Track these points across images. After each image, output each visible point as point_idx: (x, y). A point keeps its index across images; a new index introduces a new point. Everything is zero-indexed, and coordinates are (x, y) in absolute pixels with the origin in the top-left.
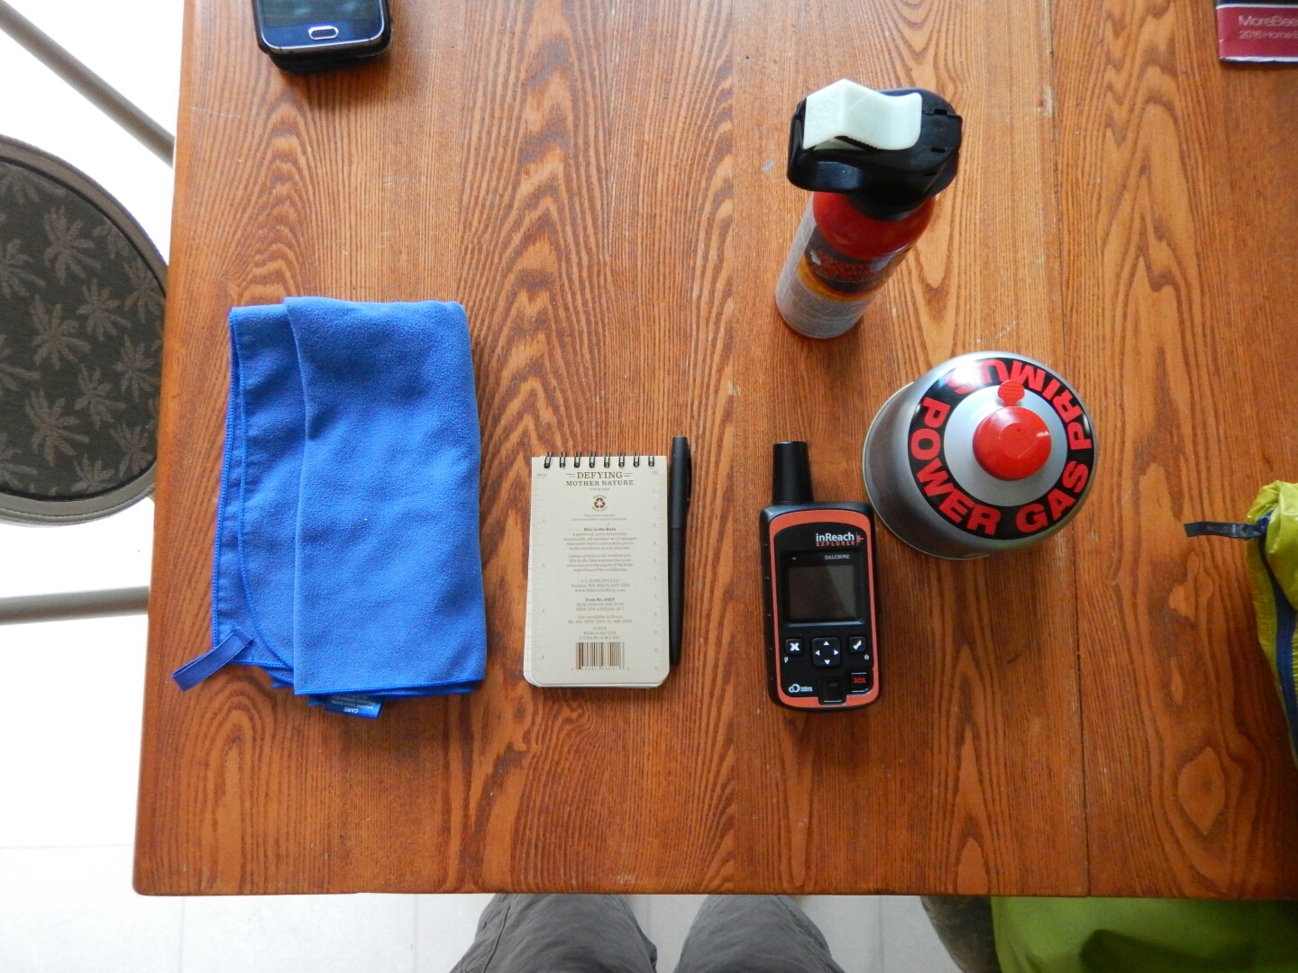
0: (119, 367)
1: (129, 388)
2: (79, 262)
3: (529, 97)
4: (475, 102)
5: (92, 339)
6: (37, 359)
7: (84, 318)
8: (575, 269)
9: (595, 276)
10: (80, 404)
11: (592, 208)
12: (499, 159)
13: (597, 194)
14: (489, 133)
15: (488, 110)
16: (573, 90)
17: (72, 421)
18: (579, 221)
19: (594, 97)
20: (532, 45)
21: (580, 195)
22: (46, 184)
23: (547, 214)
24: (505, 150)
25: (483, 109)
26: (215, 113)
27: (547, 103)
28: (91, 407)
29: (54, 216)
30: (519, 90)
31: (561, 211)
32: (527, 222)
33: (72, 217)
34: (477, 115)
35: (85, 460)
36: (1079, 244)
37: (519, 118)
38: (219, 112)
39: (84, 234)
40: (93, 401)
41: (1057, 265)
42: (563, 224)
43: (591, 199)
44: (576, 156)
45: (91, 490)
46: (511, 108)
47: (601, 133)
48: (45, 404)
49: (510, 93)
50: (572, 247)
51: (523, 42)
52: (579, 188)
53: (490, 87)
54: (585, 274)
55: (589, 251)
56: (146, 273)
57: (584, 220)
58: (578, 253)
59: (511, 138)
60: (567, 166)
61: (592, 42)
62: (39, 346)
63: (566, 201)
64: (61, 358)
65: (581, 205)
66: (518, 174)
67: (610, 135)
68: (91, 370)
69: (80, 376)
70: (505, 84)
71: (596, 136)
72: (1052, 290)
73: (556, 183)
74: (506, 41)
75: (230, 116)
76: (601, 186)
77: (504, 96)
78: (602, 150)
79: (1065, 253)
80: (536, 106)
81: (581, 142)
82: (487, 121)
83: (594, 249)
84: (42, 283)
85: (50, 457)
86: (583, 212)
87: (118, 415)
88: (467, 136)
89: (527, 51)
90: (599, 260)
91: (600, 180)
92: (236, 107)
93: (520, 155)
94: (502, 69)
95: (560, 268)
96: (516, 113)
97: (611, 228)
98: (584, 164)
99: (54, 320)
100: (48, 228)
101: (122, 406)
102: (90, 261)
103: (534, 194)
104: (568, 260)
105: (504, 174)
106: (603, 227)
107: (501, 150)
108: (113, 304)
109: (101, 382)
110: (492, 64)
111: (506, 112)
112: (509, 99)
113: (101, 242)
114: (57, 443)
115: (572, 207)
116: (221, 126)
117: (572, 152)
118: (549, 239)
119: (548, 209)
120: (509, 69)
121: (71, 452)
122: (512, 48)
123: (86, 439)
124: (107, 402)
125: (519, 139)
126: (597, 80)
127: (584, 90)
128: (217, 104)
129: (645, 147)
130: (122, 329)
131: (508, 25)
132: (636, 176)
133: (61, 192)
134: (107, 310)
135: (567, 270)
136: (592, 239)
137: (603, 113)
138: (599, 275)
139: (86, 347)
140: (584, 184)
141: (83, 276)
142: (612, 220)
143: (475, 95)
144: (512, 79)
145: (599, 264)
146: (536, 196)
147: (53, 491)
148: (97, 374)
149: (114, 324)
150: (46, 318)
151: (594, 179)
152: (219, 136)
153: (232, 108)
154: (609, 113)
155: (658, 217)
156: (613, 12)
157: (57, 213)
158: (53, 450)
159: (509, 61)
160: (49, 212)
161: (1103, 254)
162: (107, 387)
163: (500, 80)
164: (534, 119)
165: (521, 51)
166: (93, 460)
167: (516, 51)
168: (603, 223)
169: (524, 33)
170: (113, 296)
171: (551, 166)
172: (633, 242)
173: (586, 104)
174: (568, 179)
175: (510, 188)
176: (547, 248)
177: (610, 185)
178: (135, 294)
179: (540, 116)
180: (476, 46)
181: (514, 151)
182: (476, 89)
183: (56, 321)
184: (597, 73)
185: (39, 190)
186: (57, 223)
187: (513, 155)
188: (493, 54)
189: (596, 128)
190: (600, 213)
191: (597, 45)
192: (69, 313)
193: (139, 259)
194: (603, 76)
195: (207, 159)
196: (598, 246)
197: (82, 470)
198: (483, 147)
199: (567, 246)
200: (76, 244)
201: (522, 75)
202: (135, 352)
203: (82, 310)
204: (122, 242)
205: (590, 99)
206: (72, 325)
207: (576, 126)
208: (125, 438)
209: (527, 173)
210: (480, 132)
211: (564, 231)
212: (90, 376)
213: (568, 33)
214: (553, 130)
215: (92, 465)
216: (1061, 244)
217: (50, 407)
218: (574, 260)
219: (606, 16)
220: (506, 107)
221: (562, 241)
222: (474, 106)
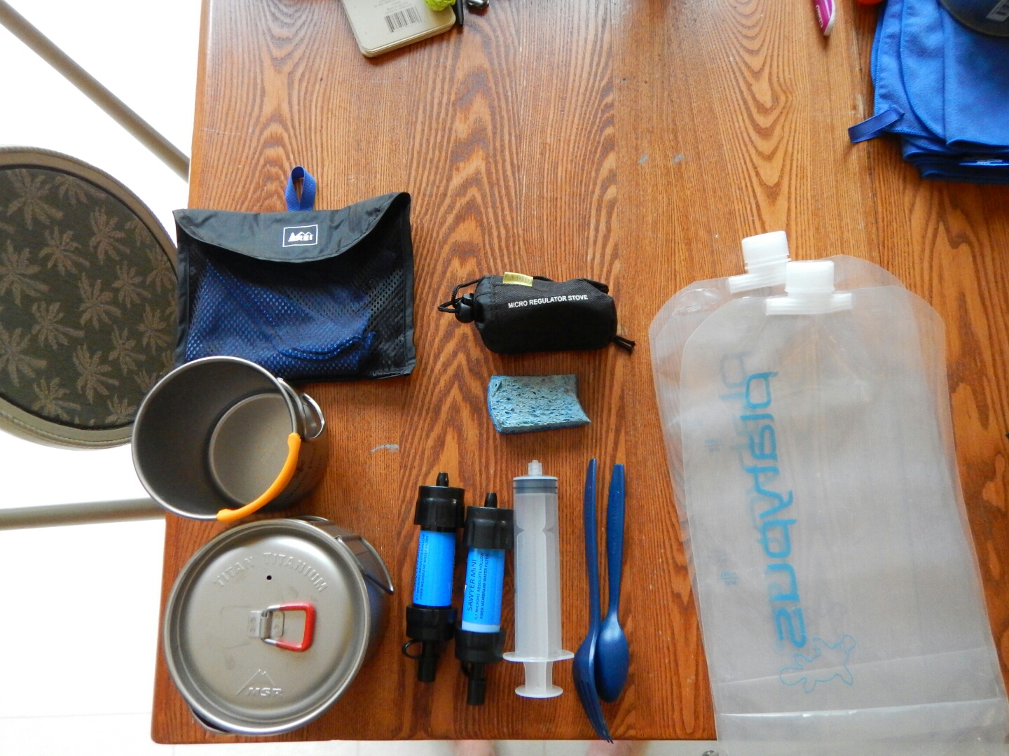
0: (142, 328)
1: (148, 344)
2: (115, 249)
3: (458, 114)
4: (417, 118)
5: (122, 306)
6: (82, 322)
7: (117, 290)
8: (496, 241)
9: (511, 245)
10: (112, 356)
11: (508, 194)
12: (436, 159)
13: (511, 183)
14: (428, 141)
15: (427, 124)
16: (492, 108)
17: (107, 368)
18: (498, 204)
19: (508, 111)
20: (460, 75)
21: (498, 183)
22: (92, 190)
23: (473, 199)
24: (440, 153)
25: (423, 124)
26: (221, 132)
27: (472, 117)
28: (121, 358)
29: (97, 214)
30: (451, 108)
31: (484, 197)
32: (458, 205)
33: (110, 214)
34: (419, 127)
35: (116, 399)
36: (891, 213)
37: (451, 129)
38: (225, 131)
39: (119, 227)
40: (122, 354)
41: (874, 230)
42: (486, 207)
43: (507, 188)
44: (495, 156)
45: (120, 422)
46: (445, 120)
47: (513, 138)
48: (87, 355)
49: (443, 111)
50: (493, 223)
51: (453, 71)
52: (498, 180)
53: (428, 107)
54: (503, 244)
55: (506, 227)
56: (162, 256)
57: (501, 203)
58: (498, 228)
59: (445, 144)
60: (488, 163)
61: (505, 72)
62: (84, 312)
63: (488, 190)
64: (100, 320)
65: (500, 193)
66: (451, 170)
67: (520, 139)
68: (121, 329)
69: (113, 334)
70: (440, 104)
71: (510, 141)
72: (871, 249)
73: (480, 176)
74: (440, 72)
75: (233, 134)
76: (515, 178)
77: (439, 114)
78: (514, 151)
79: (880, 220)
80: (463, 119)
81: (498, 145)
82: (426, 131)
83: (510, 225)
84: (87, 264)
85: (90, 395)
86: (501, 197)
87: (139, 364)
88: (412, 143)
89: (456, 80)
90: (514, 233)
91: (513, 173)
92: (237, 127)
93: (452, 156)
94: (437, 93)
95: (484, 241)
96: (448, 125)
97: (523, 209)
98: (500, 161)
99: (95, 291)
100: (93, 222)
101: (143, 357)
102: (122, 248)
103: (463, 185)
104: (490, 235)
105: (440, 171)
106: (517, 208)
107: (437, 153)
108: (137, 280)
109: (128, 339)
110: (429, 90)
111: (441, 125)
112: (442, 115)
113: (131, 232)
114: (95, 386)
115: (492, 195)
116: (226, 141)
117: (491, 152)
118: (475, 218)
119: (474, 196)
120: (442, 93)
121: (105, 392)
122: (444, 78)
123: (116, 383)
124: (132, 354)
125: (451, 145)
126: (510, 99)
127: (500, 107)
128: (223, 125)
129: (548, 148)
130: (143, 299)
131: (441, 61)
132: (541, 169)
133: (103, 195)
134: (133, 284)
135: (490, 241)
136: (508, 218)
137: (514, 123)
138: (514, 245)
139: (117, 312)
140: (501, 177)
141: (117, 258)
142: (523, 203)
143: (417, 113)
144: (445, 100)
145: (514, 236)
146: (465, 186)
147: (92, 422)
148: (126, 333)
149: (138, 294)
150: (89, 290)
151: (509, 173)
152: (224, 148)
153: (234, 128)
154: (519, 123)
155: (559, 200)
156: (521, 50)
157: (100, 211)
158: (92, 391)
159: (443, 88)
160: (94, 211)
161: (910, 220)
162: (133, 343)
163: (436, 101)
164: (462, 129)
165: (452, 80)
166: (121, 399)
167: (447, 80)
168: (517, 205)
169: (454, 66)
170: (137, 274)
171: (476, 164)
172: (540, 218)
173: (502, 118)
174: (489, 173)
175: (445, 181)
176: (473, 224)
177: (521, 177)
178: (155, 272)
179: (467, 127)
180: (417, 77)
181: (447, 153)
182: (418, 108)
183: (96, 292)
184: (509, 94)
185: (87, 195)
186: (99, 219)
187: (446, 157)
188: (430, 83)
189: (510, 134)
190: (514, 198)
191: (509, 75)
192: (106, 286)
193: (158, 246)
194: (514, 96)
195: (215, 167)
196: (513, 223)
197: (113, 407)
198: (424, 151)
199: (489, 223)
200: (113, 234)
201: (453, 97)
202: (153, 316)
203: (116, 284)
204: (146, 232)
205: (504, 113)
206: (107, 295)
207: (494, 134)
208: (144, 382)
209: (458, 169)
210: (421, 139)
211: (486, 212)
212: (120, 335)
213: (487, 65)
214: (477, 137)
215: (121, 402)
216: (876, 213)
217: (91, 357)
218: (495, 234)
219: (515, 53)
220: (441, 120)
221: (485, 220)
222: (416, 121)
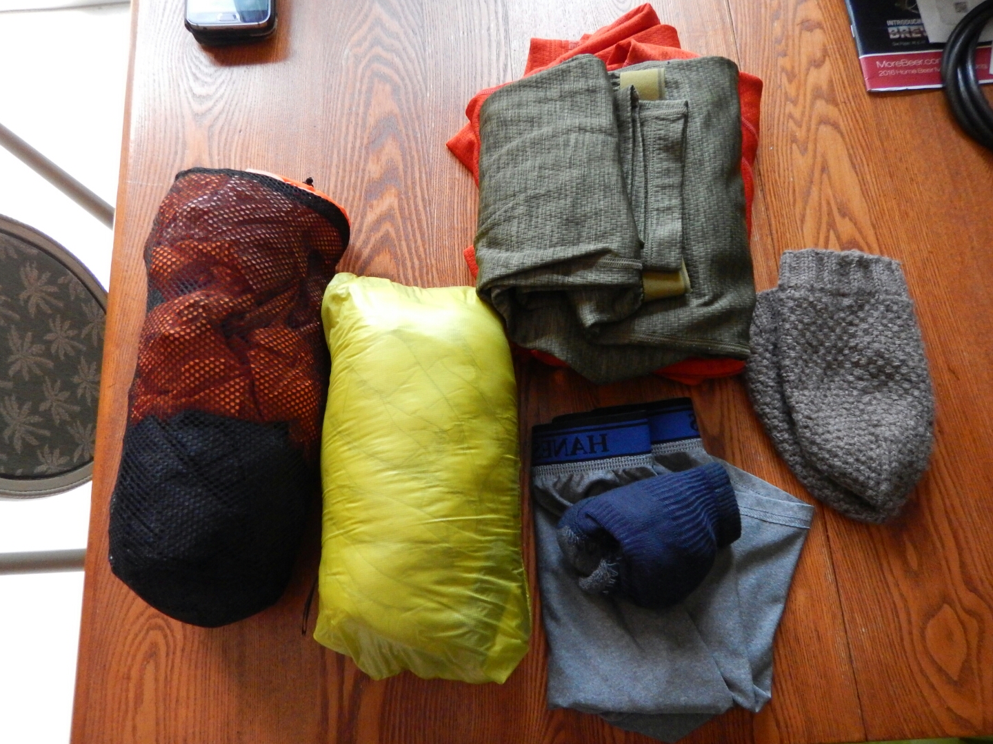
0: (76, 380)
1: (83, 396)
2: (47, 303)
3: (371, 156)
4: (331, 162)
5: (55, 358)
6: (11, 373)
7: (50, 342)
8: (410, 272)
9: (425, 275)
10: (43, 407)
11: (420, 228)
12: (350, 199)
13: (423, 217)
14: (343, 182)
15: (341, 167)
16: (402, 147)
17: (36, 419)
18: (411, 237)
19: (418, 151)
20: (371, 121)
21: (410, 219)
22: (23, 246)
23: (387, 234)
24: (355, 192)
25: (338, 167)
26: (144, 184)
27: (384, 158)
28: (53, 409)
29: (28, 269)
30: (363, 152)
31: (397, 231)
32: (373, 240)
33: (41, 269)
34: (334, 170)
35: (46, 448)
36: (784, 224)
37: (364, 170)
39: (52, 282)
40: (54, 404)
41: (769, 241)
42: (400, 240)
43: (419, 221)
44: (406, 193)
45: (49, 472)
46: (358, 163)
47: (424, 175)
48: (16, 406)
49: (357, 153)
50: (407, 255)
51: (364, 120)
52: (410, 214)
53: (342, 151)
54: (417, 274)
55: (419, 258)
56: (98, 310)
57: (414, 235)
58: (411, 259)
59: (359, 184)
60: (400, 199)
61: (414, 116)
62: (13, 363)
63: (401, 224)
64: (30, 371)
65: (412, 226)
66: (365, 206)
67: (430, 175)
68: (54, 382)
69: (44, 385)
70: (353, 148)
71: (420, 178)
72: (768, 259)
73: (392, 212)
74: (353, 119)
75: (155, 185)
76: (426, 212)
77: (352, 156)
78: (425, 186)
79: (774, 232)
80: (376, 161)
81: (409, 183)
82: (341, 174)
83: (423, 256)
84: (17, 317)
85: (18, 445)
86: (414, 231)
87: (73, 416)
88: (327, 185)
89: (368, 125)
90: (427, 263)
91: (425, 207)
92: (159, 178)
93: (366, 194)
94: (350, 138)
95: (398, 271)
96: (361, 167)
97: (435, 240)
98: (412, 197)
99: (25, 344)
100: (23, 277)
101: (77, 408)
102: (54, 301)
103: (377, 221)
104: (404, 265)
105: (354, 209)
106: (429, 239)
107: (351, 193)
108: (71, 333)
109: (61, 390)
110: (343, 135)
111: (354, 167)
112: (356, 158)
113: (64, 287)
114: (23, 436)
115: (405, 228)
116: (148, 192)
117: (403, 190)
118: (389, 251)
119: (388, 231)
120: (355, 138)
121: (34, 442)
122: (357, 124)
123: (47, 433)
124: (65, 405)
125: (364, 185)
126: (419, 140)
127: (410, 148)
128: (146, 177)
129: (457, 183)
130: (79, 352)
131: (354, 109)
132: (451, 203)
133: (35, 251)
134: (67, 337)
135: (404, 271)
136: (421, 249)
137: (424, 162)
138: (427, 274)
139: (50, 364)
140: (414, 211)
141: (49, 312)
142: (435, 234)
143: (331, 157)
144: (358, 144)
145: (427, 266)
146: (379, 222)
147: (19, 472)
148: (59, 383)
149: (73, 347)
150: (20, 342)
151: (421, 207)
152: (147, 198)
153: (157, 179)
154: (429, 162)
155: (469, 230)
156: (428, 95)
157: (31, 266)
158: (20, 441)
159: (355, 133)
160: (25, 267)
161: (802, 230)
162: (67, 394)
163: (350, 146)
164: (374, 169)
165: (364, 125)
166: (52, 448)
167: (359, 126)
168: (429, 236)
169: (365, 113)
170: (71, 327)
171: (389, 201)
172: (452, 248)
173: (412, 157)
174: (401, 209)
175: (359, 218)
176: (388, 257)
177: (432, 211)
178: (91, 325)
179: (379, 167)
180: (331, 124)
181: (361, 193)
182: (332, 153)
184: (419, 135)
185: (17, 250)
186: (30, 273)
187: (361, 196)
188: (344, 129)
189: (420, 172)
190: (426, 230)
191: (418, 117)
192: (37, 338)
193: (94, 301)
194: (423, 137)
196: (425, 254)
197: (43, 457)
198: (339, 191)
199: (402, 255)
200: (45, 288)
201: (365, 141)
202: (89, 368)
203: (49, 337)
204: (80, 288)
205: (414, 153)
206: (37, 348)
207: (405, 172)
208: (78, 433)
209: (371, 207)
210: (336, 181)
211: (400, 245)
212: (53, 387)
213: (397, 110)
214: (389, 175)
215: (52, 453)
216: (770, 225)
217: (20, 408)
218: (409, 264)
219: (423, 97)
220: (354, 163)
221: (399, 252)
222: (331, 165)
